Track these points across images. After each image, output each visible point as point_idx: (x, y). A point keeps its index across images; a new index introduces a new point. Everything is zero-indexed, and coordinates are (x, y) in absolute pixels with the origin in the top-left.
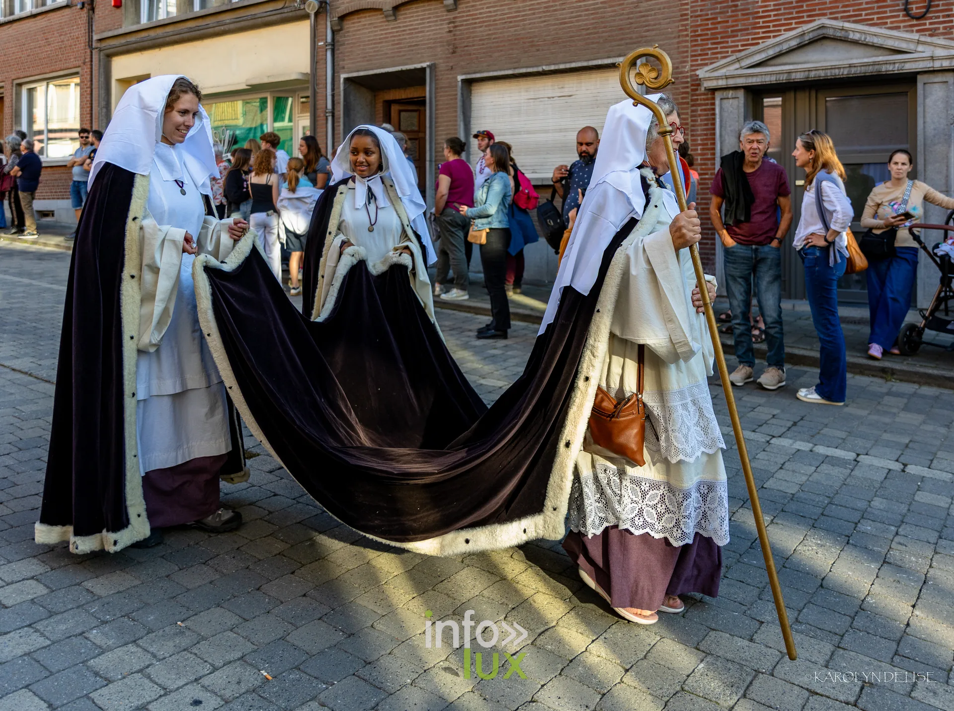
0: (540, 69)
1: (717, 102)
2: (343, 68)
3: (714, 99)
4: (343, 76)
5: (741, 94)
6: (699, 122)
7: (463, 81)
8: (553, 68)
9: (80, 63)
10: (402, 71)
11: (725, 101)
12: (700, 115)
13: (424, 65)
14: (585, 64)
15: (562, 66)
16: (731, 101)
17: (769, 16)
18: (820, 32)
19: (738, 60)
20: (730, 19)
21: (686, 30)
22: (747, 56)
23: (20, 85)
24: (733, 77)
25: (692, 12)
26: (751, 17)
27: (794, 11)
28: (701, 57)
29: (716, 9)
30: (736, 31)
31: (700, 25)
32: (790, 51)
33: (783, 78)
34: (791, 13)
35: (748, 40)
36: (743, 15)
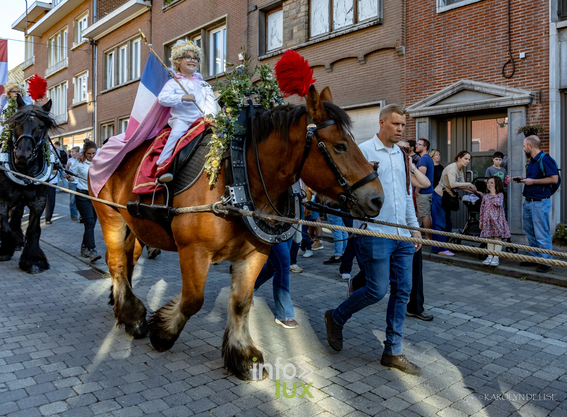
1: (417, 124)
3: (415, 123)
5: (427, 120)
6: (409, 135)
11: (420, 124)
12: (410, 131)
14: (357, 105)
16: (423, 124)
17: (441, 78)
18: (462, 86)
19: (424, 102)
20: (423, 81)
21: (403, 87)
22: (428, 100)
23: (121, 120)
24: (422, 111)
25: (406, 77)
26: (433, 79)
27: (452, 75)
28: (410, 101)
29: (417, 75)
30: (426, 87)
31: (410, 84)
32: (449, 97)
33: (445, 111)
34: (451, 77)
35: (431, 91)
36: (429, 78)
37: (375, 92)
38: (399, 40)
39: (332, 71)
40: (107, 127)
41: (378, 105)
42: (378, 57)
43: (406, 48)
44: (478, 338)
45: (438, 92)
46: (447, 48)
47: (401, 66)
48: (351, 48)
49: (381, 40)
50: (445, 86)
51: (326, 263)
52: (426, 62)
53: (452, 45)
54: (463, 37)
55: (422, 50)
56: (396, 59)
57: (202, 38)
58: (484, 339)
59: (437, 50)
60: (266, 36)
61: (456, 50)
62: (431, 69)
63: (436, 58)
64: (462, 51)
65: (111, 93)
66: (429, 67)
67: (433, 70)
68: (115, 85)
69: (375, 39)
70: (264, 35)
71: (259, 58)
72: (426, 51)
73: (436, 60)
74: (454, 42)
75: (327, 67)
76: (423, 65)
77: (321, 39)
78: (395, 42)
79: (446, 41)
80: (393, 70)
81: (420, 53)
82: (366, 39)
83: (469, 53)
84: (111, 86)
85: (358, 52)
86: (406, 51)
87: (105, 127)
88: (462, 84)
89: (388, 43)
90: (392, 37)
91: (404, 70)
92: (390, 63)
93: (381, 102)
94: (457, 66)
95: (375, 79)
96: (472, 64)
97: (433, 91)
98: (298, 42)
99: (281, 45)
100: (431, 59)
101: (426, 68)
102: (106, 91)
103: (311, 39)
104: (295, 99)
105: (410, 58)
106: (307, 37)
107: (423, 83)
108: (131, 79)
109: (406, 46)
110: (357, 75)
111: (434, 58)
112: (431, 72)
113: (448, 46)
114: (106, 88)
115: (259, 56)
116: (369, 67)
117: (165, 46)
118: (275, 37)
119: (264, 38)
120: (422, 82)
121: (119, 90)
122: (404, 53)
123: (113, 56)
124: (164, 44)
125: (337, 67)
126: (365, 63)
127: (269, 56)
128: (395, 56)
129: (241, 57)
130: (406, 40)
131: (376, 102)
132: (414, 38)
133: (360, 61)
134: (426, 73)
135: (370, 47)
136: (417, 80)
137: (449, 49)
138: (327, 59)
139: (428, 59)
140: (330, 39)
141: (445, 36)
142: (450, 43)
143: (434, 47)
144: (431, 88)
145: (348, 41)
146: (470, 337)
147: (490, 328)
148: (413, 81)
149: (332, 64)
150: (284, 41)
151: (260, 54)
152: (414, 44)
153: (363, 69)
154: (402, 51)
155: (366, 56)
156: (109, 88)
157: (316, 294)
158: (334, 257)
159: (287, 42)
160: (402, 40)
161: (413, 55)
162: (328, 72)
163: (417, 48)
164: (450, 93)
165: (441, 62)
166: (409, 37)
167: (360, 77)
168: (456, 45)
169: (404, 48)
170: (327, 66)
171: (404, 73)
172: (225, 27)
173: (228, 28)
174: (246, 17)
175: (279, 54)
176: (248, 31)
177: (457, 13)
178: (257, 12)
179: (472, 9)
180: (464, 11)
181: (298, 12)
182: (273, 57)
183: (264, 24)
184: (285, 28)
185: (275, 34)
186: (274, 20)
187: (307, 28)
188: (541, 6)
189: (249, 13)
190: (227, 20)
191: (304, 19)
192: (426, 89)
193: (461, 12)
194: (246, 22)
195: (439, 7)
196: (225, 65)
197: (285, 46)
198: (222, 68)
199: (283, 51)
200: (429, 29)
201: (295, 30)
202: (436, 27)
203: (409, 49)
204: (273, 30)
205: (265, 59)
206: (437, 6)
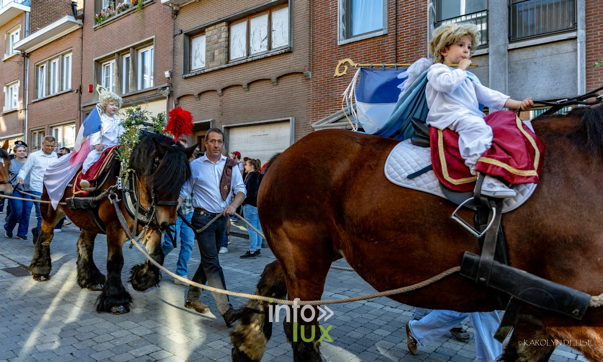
0: (254, 123)
7: (225, 127)
8: (258, 122)
9: (75, 118)
10: (201, 123)
13: (210, 120)
14: (271, 121)
15: (262, 122)
19: (327, 119)
20: (326, 101)
21: (310, 106)
22: (331, 118)
23: (52, 127)
24: (325, 127)
25: (312, 98)
28: (315, 118)
29: (321, 96)
30: (329, 106)
31: (315, 104)
33: (344, 127)
35: (333, 110)
36: (331, 99)
37: (286, 110)
38: (306, 66)
39: (248, 90)
40: (37, 133)
41: (288, 121)
42: (289, 80)
43: (312, 74)
44: (371, 319)
45: (338, 112)
47: (308, 88)
48: (265, 71)
49: (291, 65)
51: (242, 257)
52: (329, 86)
55: (325, 75)
56: (303, 82)
57: (131, 56)
58: (376, 320)
62: (333, 92)
63: (337, 82)
65: (42, 102)
66: (331, 90)
68: (46, 95)
69: (286, 64)
70: (189, 56)
71: (184, 76)
72: (329, 77)
73: (337, 85)
75: (244, 87)
76: (326, 88)
77: (239, 62)
78: (303, 68)
80: (302, 91)
81: (324, 78)
82: (278, 64)
84: (42, 95)
85: (272, 75)
86: (312, 76)
87: (35, 133)
89: (296, 68)
90: (300, 63)
91: (310, 92)
92: (298, 85)
93: (290, 118)
95: (286, 98)
97: (335, 110)
98: (219, 64)
99: (203, 66)
100: (333, 83)
101: (329, 90)
102: (37, 100)
103: (230, 62)
104: (216, 113)
105: (315, 82)
106: (227, 60)
108: (62, 90)
109: (312, 71)
110: (270, 95)
111: (335, 83)
112: (333, 94)
114: (37, 98)
115: (184, 74)
116: (281, 88)
117: (95, 61)
118: (198, 58)
119: (189, 59)
120: (325, 102)
121: (50, 100)
122: (311, 77)
123: (45, 68)
124: (94, 59)
125: (253, 87)
126: (277, 85)
127: (193, 74)
128: (303, 80)
129: (167, 74)
130: (312, 66)
131: (287, 119)
132: (319, 65)
133: (273, 83)
134: (329, 95)
135: (282, 70)
136: (321, 101)
138: (244, 80)
139: (331, 83)
140: (247, 62)
144: (333, 108)
145: (263, 65)
146: (364, 318)
147: (381, 310)
148: (318, 101)
149: (249, 84)
150: (207, 62)
151: (185, 72)
152: (319, 70)
153: (275, 89)
154: (309, 76)
155: (279, 78)
156: (40, 97)
157: (232, 285)
158: (250, 251)
159: (209, 63)
160: (309, 66)
161: (318, 79)
162: (246, 91)
163: (321, 74)
165: (341, 86)
166: (314, 64)
167: (273, 96)
169: (310, 73)
170: (245, 85)
171: (310, 94)
172: (152, 47)
173: (155, 48)
174: (172, 39)
175: (201, 74)
176: (174, 52)
177: (354, 46)
178: (182, 37)
179: (367, 43)
180: (360, 45)
181: (219, 37)
182: (196, 75)
183: (188, 46)
184: (207, 51)
185: (199, 56)
186: (198, 44)
187: (227, 52)
188: (421, 44)
189: (175, 36)
190: (154, 41)
191: (224, 44)
192: (329, 109)
193: (357, 46)
194: (172, 44)
195: (339, 40)
196: (152, 81)
197: (207, 66)
198: (149, 83)
199: (206, 71)
200: (331, 58)
201: (216, 53)
202: (337, 57)
203: (315, 74)
204: (196, 52)
205: (189, 77)
206: (338, 39)
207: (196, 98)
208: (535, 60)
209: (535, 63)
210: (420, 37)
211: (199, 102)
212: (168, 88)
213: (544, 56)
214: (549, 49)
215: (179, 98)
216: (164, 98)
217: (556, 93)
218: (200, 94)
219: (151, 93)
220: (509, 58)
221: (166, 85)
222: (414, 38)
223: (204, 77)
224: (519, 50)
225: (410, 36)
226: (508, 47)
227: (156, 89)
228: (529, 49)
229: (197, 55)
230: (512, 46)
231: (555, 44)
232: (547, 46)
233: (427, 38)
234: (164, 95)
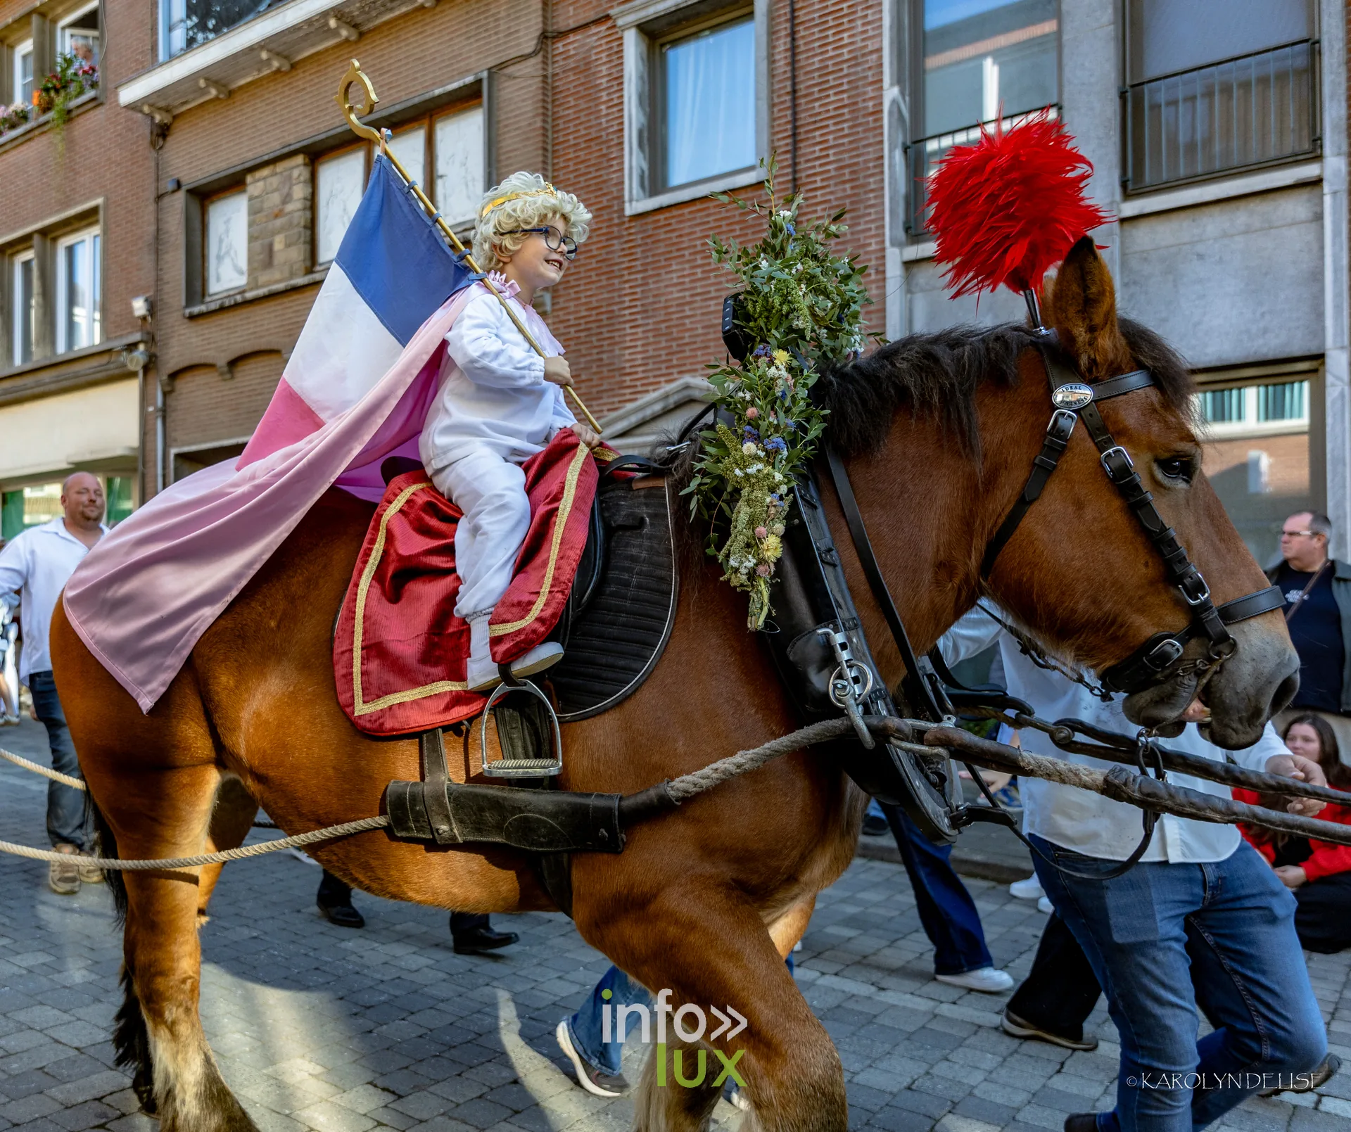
2: (175, 440)
4: (173, 451)
17: (636, 373)
18: (686, 393)
20: (595, 377)
22: (609, 424)
26: (617, 373)
27: (663, 366)
30: (602, 391)
32: (656, 418)
34: (660, 369)
35: (614, 403)
36: (609, 371)
43: (553, 298)
45: (630, 406)
46: (651, 300)
50: (647, 391)
52: (602, 333)
53: (663, 294)
54: (689, 275)
55: (591, 302)
57: (37, 256)
59: (627, 304)
60: (204, 257)
61: (671, 306)
62: (612, 351)
63: (625, 322)
64: (687, 308)
66: (608, 345)
67: (617, 352)
70: (200, 255)
71: (187, 311)
72: (601, 307)
73: (625, 329)
74: (666, 286)
76: (594, 339)
79: (647, 284)
81: (587, 310)
83: (703, 314)
86: (553, 304)
88: (687, 387)
94: (674, 344)
96: (709, 340)
97: (620, 402)
98: (286, 274)
99: (242, 281)
100: (613, 324)
101: (602, 346)
103: (318, 268)
105: (561, 322)
106: (308, 263)
107: (594, 383)
111: (619, 323)
112: (614, 357)
113: (655, 296)
115: (187, 307)
118: (227, 261)
119: (199, 262)
120: (591, 380)
127: (213, 306)
129: (139, 307)
134: (601, 359)
137: (654, 303)
139: (607, 325)
141: (646, 271)
142: (658, 288)
143: (620, 296)
144: (614, 396)
150: (252, 271)
151: (190, 301)
152: (573, 287)
159: (258, 273)
161: (569, 313)
163: (579, 298)
164: (658, 408)
165: (637, 333)
168: (671, 293)
172: (96, 230)
173: (105, 232)
174: (152, 207)
175: (237, 306)
176: (158, 243)
177: (673, 217)
178: (181, 196)
179: (708, 208)
180: (690, 213)
181: (287, 199)
182: (222, 309)
183: (197, 225)
184: (252, 238)
185: (228, 253)
186: (225, 219)
187: (308, 239)
188: (867, 207)
189: (159, 197)
190: (101, 213)
191: (301, 218)
192: (601, 398)
193: (682, 215)
194: (152, 218)
195: (631, 201)
196: (97, 326)
197: (253, 283)
198: (89, 334)
199: (249, 295)
200: (608, 253)
201: (278, 246)
202: (623, 249)
203: (561, 300)
204: (221, 241)
205: (201, 315)
206: (627, 197)
207: (222, 374)
208: (1200, 248)
209: (1201, 257)
210: (863, 186)
211: (230, 384)
212: (142, 347)
213: (1225, 235)
214: (1242, 216)
215: (174, 376)
216: (131, 375)
217: (1261, 341)
218: (233, 363)
219: (94, 362)
220: (1122, 243)
221: (137, 337)
222: (844, 190)
223: (245, 312)
224: (1153, 222)
225: (836, 184)
226: (1120, 211)
227: (109, 351)
228: (1183, 214)
229: (224, 250)
230: (1130, 208)
231: (1257, 200)
232: (1233, 205)
233: (882, 188)
234: (131, 367)
